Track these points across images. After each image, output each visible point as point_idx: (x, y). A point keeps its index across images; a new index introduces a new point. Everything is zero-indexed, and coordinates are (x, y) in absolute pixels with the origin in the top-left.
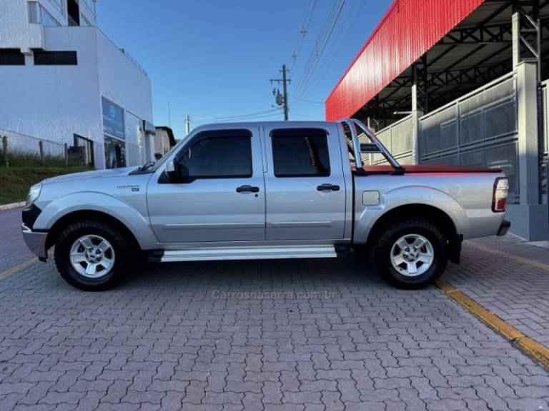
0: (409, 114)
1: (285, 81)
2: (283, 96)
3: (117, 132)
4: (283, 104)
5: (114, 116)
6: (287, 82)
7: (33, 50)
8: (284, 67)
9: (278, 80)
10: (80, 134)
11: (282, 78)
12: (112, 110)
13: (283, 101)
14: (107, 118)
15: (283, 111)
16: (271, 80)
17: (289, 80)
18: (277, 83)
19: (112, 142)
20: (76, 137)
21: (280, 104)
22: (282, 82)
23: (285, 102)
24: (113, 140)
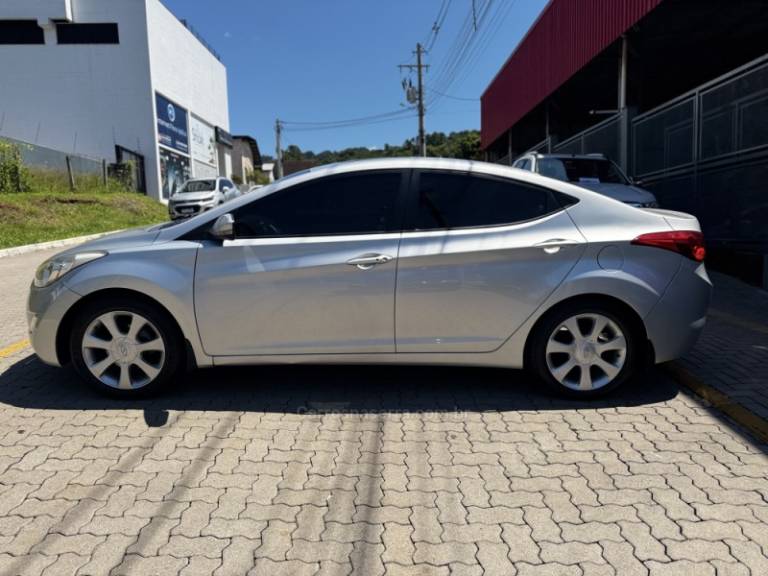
0: (613, 114)
1: (420, 66)
2: (417, 89)
3: (178, 143)
4: (418, 102)
5: (173, 120)
6: (423, 69)
7: (55, 21)
8: (419, 46)
9: (410, 67)
10: (125, 146)
11: (417, 64)
12: (171, 112)
13: (417, 97)
14: (163, 123)
15: (416, 112)
16: (400, 66)
17: (427, 66)
18: (408, 69)
19: (171, 158)
20: (119, 150)
21: (413, 102)
22: (416, 69)
23: (420, 99)
24: (172, 155)
